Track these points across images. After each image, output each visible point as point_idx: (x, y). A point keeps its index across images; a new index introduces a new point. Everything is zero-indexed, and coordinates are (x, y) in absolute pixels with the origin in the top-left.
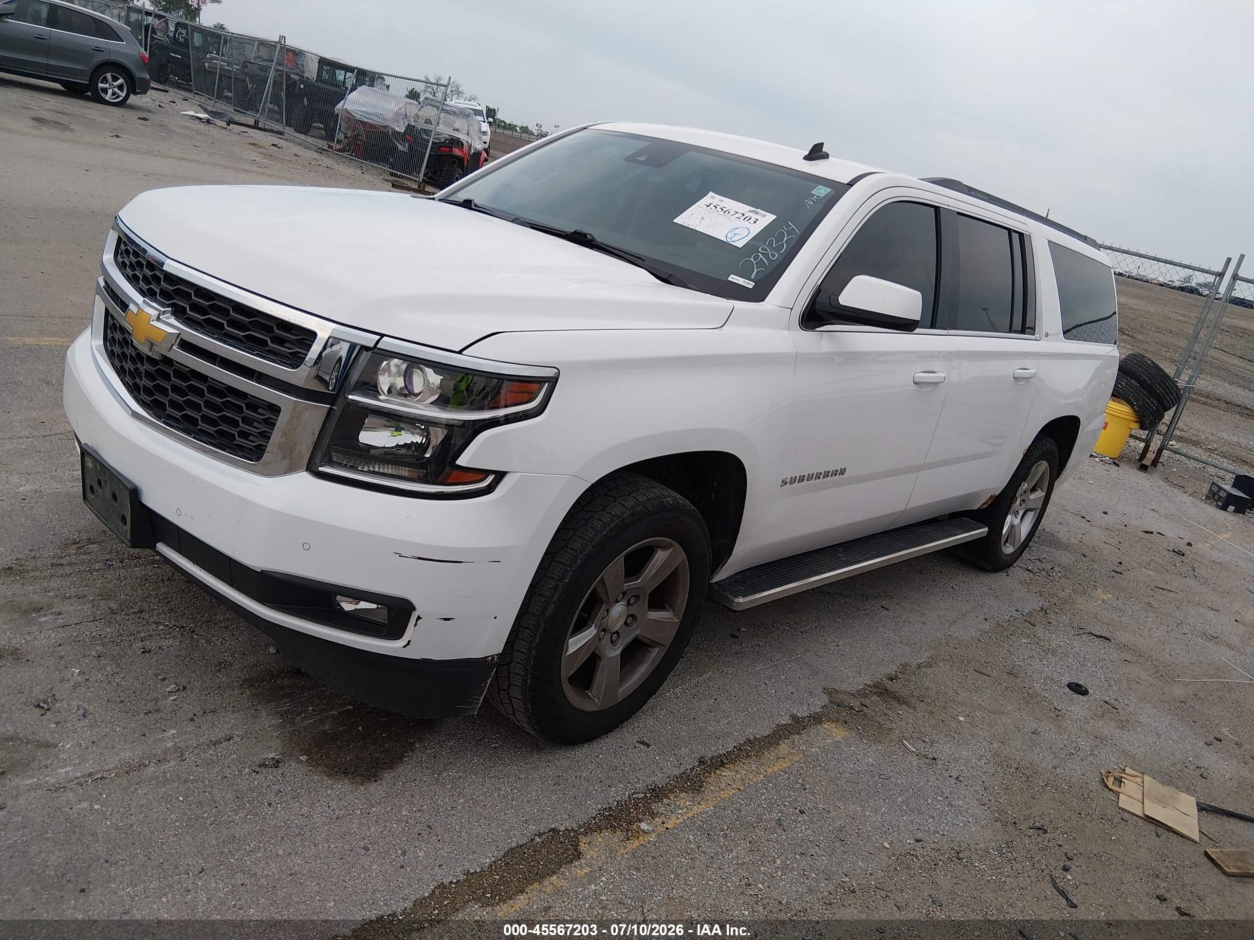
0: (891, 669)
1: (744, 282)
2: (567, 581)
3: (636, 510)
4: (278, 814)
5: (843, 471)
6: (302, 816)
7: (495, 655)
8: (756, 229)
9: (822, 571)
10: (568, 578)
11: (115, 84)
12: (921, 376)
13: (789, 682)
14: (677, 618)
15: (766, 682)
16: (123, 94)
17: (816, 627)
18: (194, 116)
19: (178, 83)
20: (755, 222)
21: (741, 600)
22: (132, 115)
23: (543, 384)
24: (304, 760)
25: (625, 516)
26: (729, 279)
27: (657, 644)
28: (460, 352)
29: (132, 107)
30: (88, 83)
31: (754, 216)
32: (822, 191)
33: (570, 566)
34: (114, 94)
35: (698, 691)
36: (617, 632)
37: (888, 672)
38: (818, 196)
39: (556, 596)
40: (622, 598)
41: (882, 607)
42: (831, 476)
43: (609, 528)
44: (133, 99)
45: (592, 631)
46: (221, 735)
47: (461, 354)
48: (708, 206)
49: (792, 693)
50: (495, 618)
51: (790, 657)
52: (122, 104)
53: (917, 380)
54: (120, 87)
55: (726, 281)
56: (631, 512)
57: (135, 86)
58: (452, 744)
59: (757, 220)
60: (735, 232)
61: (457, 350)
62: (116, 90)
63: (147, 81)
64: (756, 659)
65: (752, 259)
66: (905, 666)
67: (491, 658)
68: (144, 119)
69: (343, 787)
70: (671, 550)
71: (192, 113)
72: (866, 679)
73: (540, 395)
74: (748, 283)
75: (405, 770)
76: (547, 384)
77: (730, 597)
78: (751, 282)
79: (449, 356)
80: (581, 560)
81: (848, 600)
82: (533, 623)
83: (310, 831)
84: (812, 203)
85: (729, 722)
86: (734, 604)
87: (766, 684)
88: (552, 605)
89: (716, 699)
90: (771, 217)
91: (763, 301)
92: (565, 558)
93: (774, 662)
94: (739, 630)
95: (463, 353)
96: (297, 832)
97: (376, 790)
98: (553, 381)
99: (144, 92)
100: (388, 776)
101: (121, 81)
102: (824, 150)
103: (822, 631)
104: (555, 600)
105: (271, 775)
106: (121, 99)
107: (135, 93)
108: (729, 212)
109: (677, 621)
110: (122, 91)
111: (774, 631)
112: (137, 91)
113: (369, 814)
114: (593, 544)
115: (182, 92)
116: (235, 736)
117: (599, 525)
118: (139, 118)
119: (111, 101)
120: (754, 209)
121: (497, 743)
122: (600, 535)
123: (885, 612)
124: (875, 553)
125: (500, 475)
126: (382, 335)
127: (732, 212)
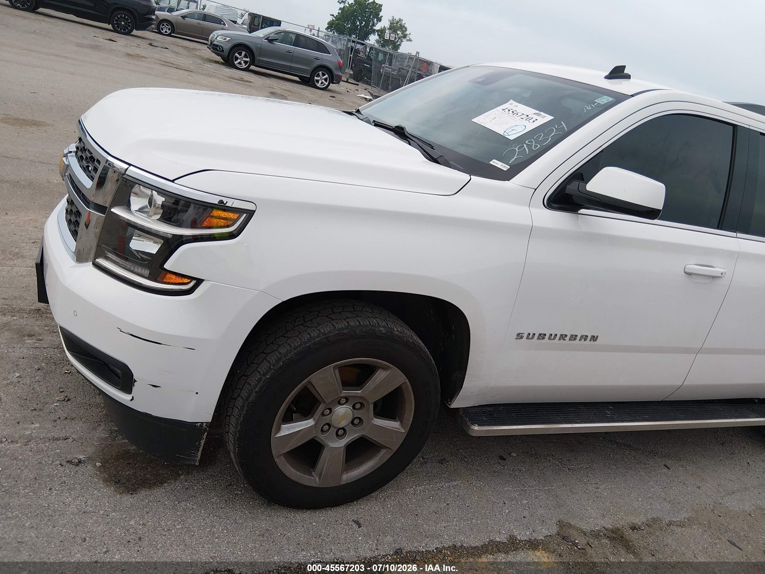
0: (638, 520)
1: (502, 165)
2: (267, 377)
3: (343, 332)
4: (49, 498)
5: (594, 338)
6: (63, 503)
7: (205, 422)
8: (531, 126)
9: (578, 421)
10: (269, 374)
11: (323, 77)
12: (693, 268)
13: (529, 507)
14: (404, 429)
15: (506, 502)
16: (327, 84)
17: (587, 468)
18: (364, 97)
19: (367, 81)
20: (534, 121)
21: (476, 428)
22: (328, 94)
23: (242, 214)
24: (98, 466)
25: (331, 334)
26: (491, 163)
27: (385, 447)
28: (173, 181)
29: (330, 91)
30: (309, 77)
31: (535, 117)
32: (604, 100)
33: (274, 365)
34: (322, 83)
35: (437, 494)
36: (343, 429)
37: (634, 522)
38: (599, 104)
39: (258, 387)
40: (345, 403)
41: (664, 465)
42: (580, 340)
43: (313, 342)
44: (332, 86)
45: (309, 422)
46: (63, 435)
47: (174, 182)
48: (503, 110)
49: (524, 517)
50: (197, 393)
51: (544, 487)
52: (325, 89)
53: (687, 271)
54: (326, 80)
55: (488, 164)
56: (337, 332)
57: (333, 79)
58: (207, 483)
59: (536, 120)
60: (513, 129)
61: (172, 179)
62: (323, 81)
63: (340, 76)
64: (509, 481)
65: (517, 149)
66: (655, 520)
67: (200, 424)
68: (334, 97)
69: (108, 491)
70: (389, 372)
71: (363, 96)
72: (608, 523)
73: (238, 222)
74: (505, 166)
75: (158, 493)
76: (245, 215)
77: (469, 423)
78: (507, 166)
79: (165, 183)
80: (282, 362)
81: (633, 453)
82: (241, 404)
83: (59, 516)
84: (590, 108)
85: (447, 526)
86: (470, 430)
87: (504, 503)
88: (254, 394)
89: (448, 504)
90: (549, 118)
91: (509, 181)
92: (272, 358)
93: (525, 487)
94: (510, 454)
95: (175, 182)
96: (50, 514)
97: (128, 500)
98: (251, 214)
99: (338, 83)
100: (143, 493)
101: (326, 76)
102: (626, 71)
103: (590, 473)
104: (257, 390)
105: (69, 469)
106: (325, 86)
107: (333, 83)
108: (518, 114)
109: (403, 431)
110: (326, 81)
111: (543, 463)
112: (334, 82)
113: (108, 516)
114: (295, 352)
115: (364, 85)
116: (71, 438)
117: (306, 337)
118: (331, 96)
119: (320, 87)
120: (538, 112)
121: (241, 491)
122: (304, 346)
123: (665, 470)
124: (647, 417)
125: (199, 282)
126: (130, 165)
127: (519, 114)
